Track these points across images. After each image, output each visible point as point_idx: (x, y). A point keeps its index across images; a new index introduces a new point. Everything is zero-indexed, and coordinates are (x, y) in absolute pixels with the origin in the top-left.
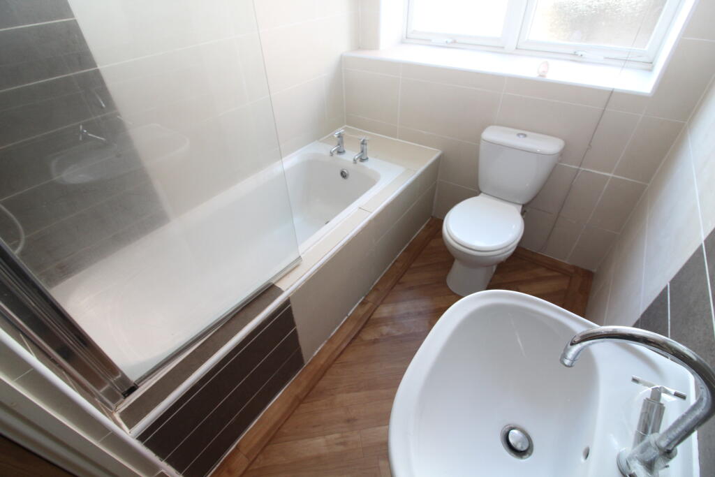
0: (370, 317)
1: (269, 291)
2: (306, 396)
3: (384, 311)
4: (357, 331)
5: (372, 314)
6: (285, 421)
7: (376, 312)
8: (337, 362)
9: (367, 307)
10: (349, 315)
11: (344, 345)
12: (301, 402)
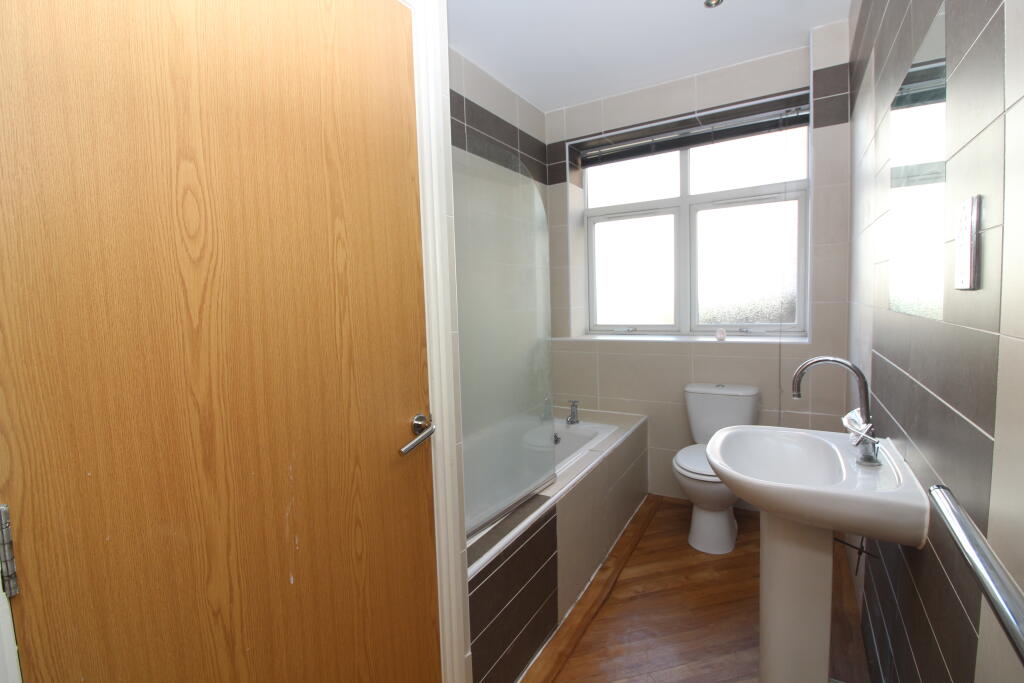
0: (616, 581)
1: (534, 499)
2: (573, 652)
3: (629, 573)
4: (606, 593)
5: (618, 577)
6: (557, 675)
7: (622, 575)
8: (596, 619)
9: (609, 573)
10: (591, 579)
11: (595, 610)
12: (568, 657)
